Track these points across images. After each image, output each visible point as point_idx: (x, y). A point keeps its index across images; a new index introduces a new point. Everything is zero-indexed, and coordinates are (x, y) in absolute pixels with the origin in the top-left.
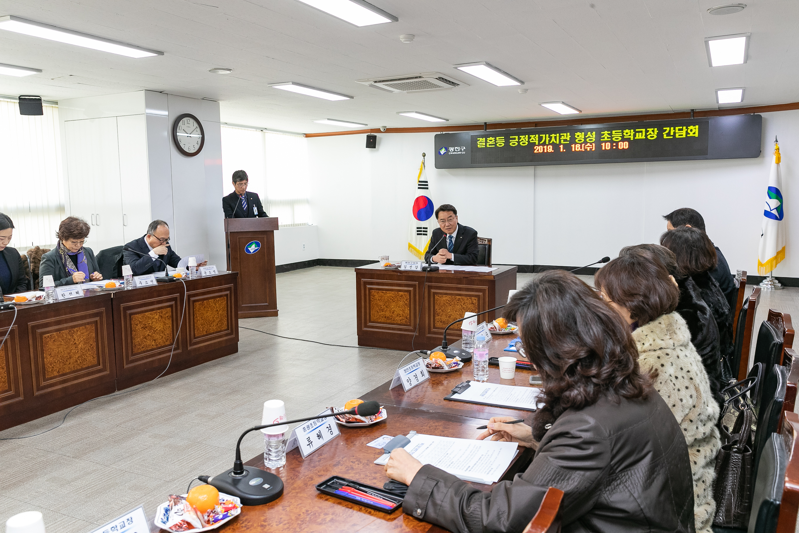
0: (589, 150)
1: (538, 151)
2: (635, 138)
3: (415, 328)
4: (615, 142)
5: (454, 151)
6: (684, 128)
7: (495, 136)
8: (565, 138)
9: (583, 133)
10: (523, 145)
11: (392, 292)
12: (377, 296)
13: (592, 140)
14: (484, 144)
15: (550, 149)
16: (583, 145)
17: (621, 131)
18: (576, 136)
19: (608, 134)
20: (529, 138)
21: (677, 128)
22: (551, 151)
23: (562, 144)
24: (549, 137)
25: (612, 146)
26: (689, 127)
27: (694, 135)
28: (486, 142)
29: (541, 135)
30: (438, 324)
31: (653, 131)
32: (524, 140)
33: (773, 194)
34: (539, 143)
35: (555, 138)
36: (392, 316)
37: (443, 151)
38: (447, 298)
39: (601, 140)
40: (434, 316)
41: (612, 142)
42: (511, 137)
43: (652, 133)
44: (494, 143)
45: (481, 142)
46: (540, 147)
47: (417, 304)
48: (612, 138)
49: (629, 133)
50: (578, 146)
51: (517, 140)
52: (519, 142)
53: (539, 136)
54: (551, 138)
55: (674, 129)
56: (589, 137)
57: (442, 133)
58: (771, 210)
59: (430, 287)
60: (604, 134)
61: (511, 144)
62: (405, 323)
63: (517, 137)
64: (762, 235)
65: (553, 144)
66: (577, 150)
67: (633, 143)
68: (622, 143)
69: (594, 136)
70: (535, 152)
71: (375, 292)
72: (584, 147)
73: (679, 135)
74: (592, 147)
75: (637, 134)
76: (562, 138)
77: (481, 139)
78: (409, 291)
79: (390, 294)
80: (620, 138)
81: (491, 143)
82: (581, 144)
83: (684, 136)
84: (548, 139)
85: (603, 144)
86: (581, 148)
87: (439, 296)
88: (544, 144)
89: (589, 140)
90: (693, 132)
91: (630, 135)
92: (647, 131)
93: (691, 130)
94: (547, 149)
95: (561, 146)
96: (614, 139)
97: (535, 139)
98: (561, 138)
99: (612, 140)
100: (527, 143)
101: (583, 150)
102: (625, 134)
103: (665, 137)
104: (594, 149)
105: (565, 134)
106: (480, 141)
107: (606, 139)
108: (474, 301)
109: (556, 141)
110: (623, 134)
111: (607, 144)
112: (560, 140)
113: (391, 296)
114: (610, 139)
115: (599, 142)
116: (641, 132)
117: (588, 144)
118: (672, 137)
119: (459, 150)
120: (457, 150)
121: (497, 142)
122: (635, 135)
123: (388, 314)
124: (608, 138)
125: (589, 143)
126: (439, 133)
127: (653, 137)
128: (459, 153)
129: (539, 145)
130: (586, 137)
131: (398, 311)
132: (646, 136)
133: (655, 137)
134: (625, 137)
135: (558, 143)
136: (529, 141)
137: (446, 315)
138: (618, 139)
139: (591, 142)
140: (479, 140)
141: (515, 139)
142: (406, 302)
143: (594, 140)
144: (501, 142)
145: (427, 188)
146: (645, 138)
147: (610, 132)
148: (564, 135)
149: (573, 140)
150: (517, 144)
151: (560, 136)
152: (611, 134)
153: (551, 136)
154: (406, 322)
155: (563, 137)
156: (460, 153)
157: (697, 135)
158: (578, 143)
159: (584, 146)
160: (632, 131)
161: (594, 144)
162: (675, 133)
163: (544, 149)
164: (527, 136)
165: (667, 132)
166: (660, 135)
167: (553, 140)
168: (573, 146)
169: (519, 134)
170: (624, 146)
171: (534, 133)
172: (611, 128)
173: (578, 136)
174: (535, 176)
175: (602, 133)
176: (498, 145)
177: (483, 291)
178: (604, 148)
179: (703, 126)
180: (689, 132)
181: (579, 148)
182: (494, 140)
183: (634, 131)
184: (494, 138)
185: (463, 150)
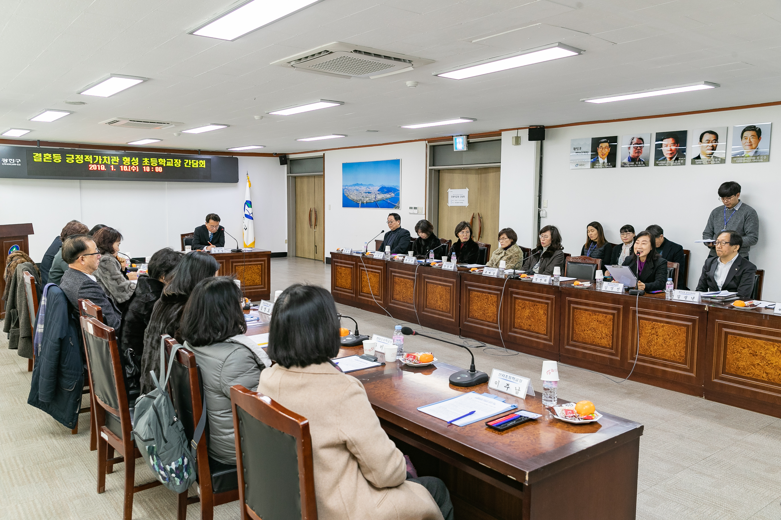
0: (134, 171)
1: (93, 168)
2: (167, 165)
4: (153, 167)
5: (8, 162)
6: (197, 161)
7: (52, 152)
8: (115, 160)
9: (129, 158)
10: (79, 163)
14: (41, 159)
15: (103, 168)
16: (129, 167)
17: (156, 159)
18: (123, 160)
20: (84, 158)
21: (193, 161)
24: (102, 158)
25: (151, 169)
26: (200, 161)
28: (43, 157)
29: (94, 156)
31: (178, 161)
32: (80, 159)
33: (249, 205)
34: (93, 162)
35: (107, 159)
38: (243, 268)
39: (143, 164)
41: (150, 166)
42: (67, 155)
43: (177, 162)
44: (51, 159)
46: (94, 165)
48: (150, 163)
49: (162, 161)
50: (126, 167)
51: (73, 158)
52: (75, 160)
53: (93, 157)
54: (103, 159)
55: (191, 161)
56: (134, 161)
58: (250, 214)
59: (232, 262)
60: (144, 160)
61: (67, 161)
63: (73, 156)
65: (105, 164)
66: (124, 170)
67: (165, 168)
68: (157, 167)
69: (137, 161)
70: (90, 169)
73: (194, 166)
75: (168, 162)
76: (113, 160)
77: (37, 154)
80: (156, 165)
81: (48, 158)
82: (128, 166)
83: (197, 167)
84: (100, 160)
85: (145, 167)
86: (128, 169)
87: (239, 267)
88: (98, 163)
90: (202, 164)
91: (163, 163)
92: (174, 161)
93: (201, 163)
94: (100, 168)
95: (112, 166)
96: (152, 164)
97: (89, 158)
99: (150, 164)
100: (82, 162)
101: (130, 170)
102: (159, 161)
103: (186, 166)
104: (138, 171)
105: (115, 157)
106: (36, 156)
107: (146, 164)
108: (259, 267)
109: (107, 162)
110: (158, 161)
111: (147, 167)
112: (111, 162)
114: (149, 164)
115: (141, 165)
116: (170, 161)
117: (133, 167)
118: (190, 166)
119: (14, 162)
121: (53, 158)
122: (166, 163)
124: (148, 163)
125: (134, 165)
127: (178, 165)
128: (13, 164)
129: (93, 164)
130: (132, 161)
132: (174, 164)
133: (180, 165)
134: (160, 164)
135: (109, 163)
136: (84, 160)
137: (243, 278)
138: (154, 164)
139: (136, 165)
141: (71, 157)
143: (137, 164)
144: (57, 158)
147: (149, 159)
149: (121, 163)
150: (73, 161)
151: (111, 159)
152: (150, 161)
153: (103, 157)
156: (15, 164)
157: (204, 166)
158: (125, 165)
160: (164, 159)
161: (137, 167)
162: (191, 164)
163: (97, 167)
164: (82, 156)
165: (187, 163)
166: (182, 164)
167: (105, 160)
168: (122, 167)
169: (75, 153)
170: (159, 170)
171: (89, 154)
172: (149, 157)
173: (125, 160)
174: (80, 188)
175: (143, 159)
176: (55, 161)
177: (264, 261)
178: (145, 171)
179: (208, 161)
180: (200, 164)
181: (127, 169)
182: (51, 157)
183: (166, 160)
184: (51, 155)
185: (18, 162)
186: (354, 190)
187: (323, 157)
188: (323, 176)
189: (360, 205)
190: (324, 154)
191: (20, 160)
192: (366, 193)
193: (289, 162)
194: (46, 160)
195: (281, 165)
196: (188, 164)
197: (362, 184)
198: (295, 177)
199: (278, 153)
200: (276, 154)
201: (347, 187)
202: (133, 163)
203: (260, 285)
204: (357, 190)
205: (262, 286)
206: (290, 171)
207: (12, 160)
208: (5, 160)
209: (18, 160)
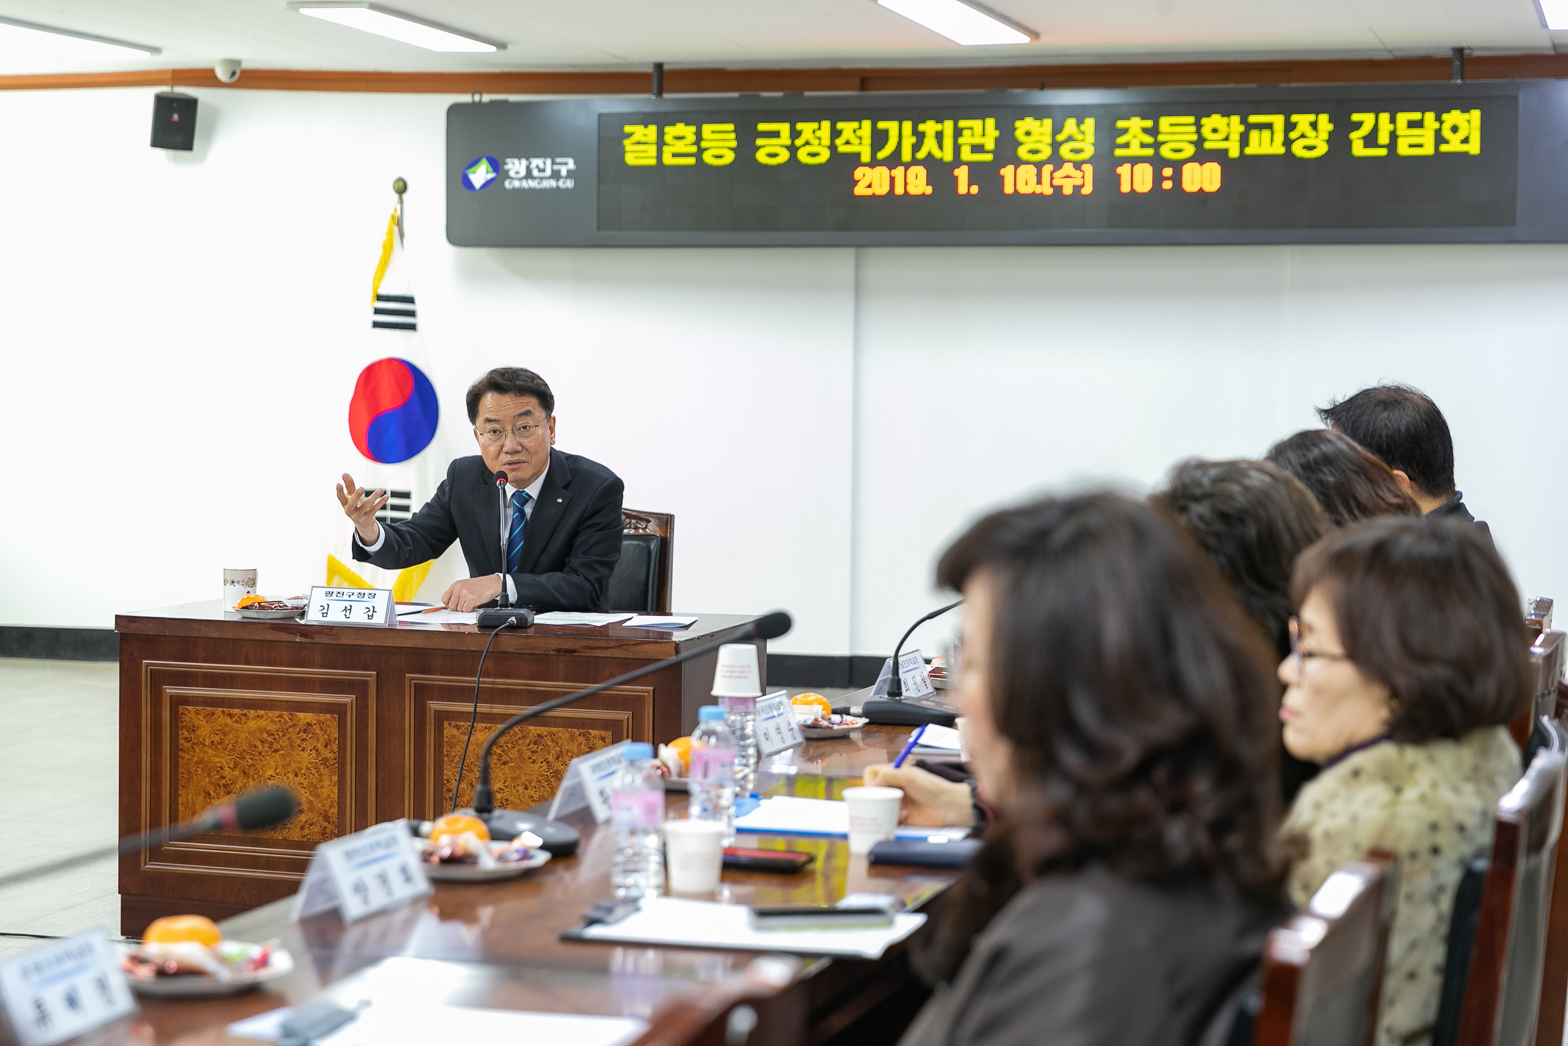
0: (1068, 190)
1: (870, 186)
2: (1248, 151)
4: (1169, 163)
5: (529, 175)
6: (1429, 116)
7: (697, 117)
8: (977, 140)
9: (1048, 123)
10: (810, 161)
11: (270, 714)
12: (205, 731)
13: (1081, 151)
14: (652, 150)
15: (917, 182)
17: (1191, 119)
18: (1019, 134)
19: (1145, 131)
20: (835, 134)
21: (1403, 118)
22: (919, 191)
23: (966, 163)
24: (915, 132)
25: (1158, 179)
26: (1445, 116)
27: (1464, 148)
28: (661, 143)
29: (882, 125)
31: (1314, 125)
32: (815, 142)
34: (873, 155)
35: (939, 136)
37: (480, 175)
39: (1119, 152)
41: (1158, 162)
42: (762, 127)
43: (1310, 132)
44: (694, 149)
45: (639, 143)
46: (878, 171)
47: (372, 758)
48: (1157, 145)
49: (1223, 130)
50: (1027, 173)
51: (785, 139)
52: (793, 149)
53: (874, 128)
54: (920, 137)
55: (1393, 121)
56: (1070, 139)
57: (477, 98)
59: (423, 692)
60: (1125, 131)
61: (761, 157)
62: (317, 837)
63: (784, 128)
65: (930, 163)
66: (1023, 189)
67: (1239, 170)
68: (1196, 167)
69: (1090, 137)
70: (860, 190)
71: (197, 713)
72: (1052, 178)
73: (1410, 146)
74: (1083, 177)
75: (1254, 135)
76: (966, 139)
77: (638, 131)
78: (339, 710)
79: (262, 723)
80: (1190, 151)
81: (681, 147)
82: (1039, 166)
83: (1429, 150)
84: (909, 141)
85: (1124, 170)
86: (1039, 182)
87: (458, 727)
88: (894, 161)
89: (1072, 150)
90: (1461, 134)
91: (1227, 139)
92: (1290, 126)
93: (1455, 129)
94: (906, 183)
95: (962, 173)
96: (1166, 152)
97: (856, 137)
98: (961, 141)
99: (1157, 152)
100: (825, 156)
101: (1047, 190)
102: (1206, 132)
103: (1358, 149)
104: (1087, 190)
105: (977, 124)
106: (634, 138)
107: (1135, 150)
109: (941, 147)
110: (1198, 131)
111: (1138, 169)
112: (957, 148)
113: (262, 730)
114: (1150, 152)
115: (1107, 159)
116: (1269, 126)
117: (1068, 168)
118: (1383, 152)
119: (548, 173)
120: (541, 170)
121: (704, 144)
122: (1244, 141)
124: (1143, 145)
125: (1069, 161)
126: (466, 98)
127: (1311, 148)
128: (546, 184)
129: (874, 163)
130: (1060, 138)
132: (1288, 143)
133: (1322, 149)
134: (1207, 145)
135: (948, 156)
136: (833, 147)
138: (1180, 151)
139: (1079, 157)
140: (630, 135)
141: (776, 134)
142: (326, 753)
143: (1089, 152)
144: (719, 144)
145: (412, 327)
146: (1283, 150)
147: (1149, 124)
148: (971, 128)
149: (1007, 150)
150: (784, 156)
151: (958, 133)
152: (1154, 131)
153: (921, 127)
154: (323, 833)
155: (966, 133)
156: (553, 183)
157: (1474, 148)
158: (1027, 163)
159: (1052, 173)
160: (1235, 119)
162: (1394, 136)
163: (892, 180)
164: (826, 125)
165: (1365, 130)
166: (1339, 140)
167: (930, 145)
168: (1007, 172)
169: (793, 116)
170: (1205, 178)
171: (855, 112)
172: (1153, 109)
173: (1028, 133)
174: (859, 290)
175: (1120, 125)
176: (708, 157)
178: (1126, 188)
179: (1497, 114)
180: (1446, 133)
181: (1032, 181)
182: (692, 138)
183: (1244, 121)
184: (693, 129)
185: (564, 173)
194: (675, 155)
196: (1371, 140)
202: (1065, 151)
207: (541, 166)
208: (516, 167)
209: (566, 164)
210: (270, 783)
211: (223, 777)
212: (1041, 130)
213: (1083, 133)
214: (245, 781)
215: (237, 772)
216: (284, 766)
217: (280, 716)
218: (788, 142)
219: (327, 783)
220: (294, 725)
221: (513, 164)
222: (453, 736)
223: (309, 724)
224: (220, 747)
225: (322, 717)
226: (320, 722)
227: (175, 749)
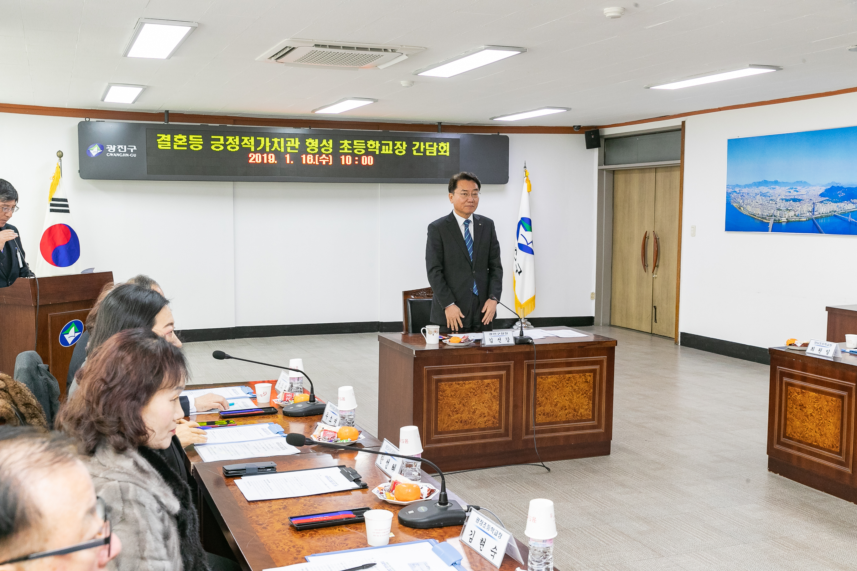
0: (324, 163)
1: (254, 160)
2: (382, 152)
3: (507, 430)
4: (357, 155)
5: (117, 151)
7: (187, 132)
8: (293, 145)
9: (317, 140)
10: (232, 150)
11: (474, 381)
12: (448, 391)
13: (328, 150)
14: (169, 144)
15: (272, 159)
16: (317, 156)
17: (364, 141)
18: (307, 144)
19: (349, 144)
20: (241, 141)
21: (427, 144)
22: (273, 162)
23: (289, 153)
24: (270, 141)
25: (353, 160)
26: (439, 144)
27: (445, 154)
28: (172, 141)
29: (258, 138)
30: (541, 419)
31: (401, 145)
32: (233, 143)
33: (527, 226)
34: (255, 149)
35: (279, 143)
36: (472, 418)
37: (95, 150)
38: (553, 379)
39: (340, 151)
40: (535, 409)
41: (353, 155)
42: (213, 137)
43: (400, 147)
44: (186, 144)
45: (163, 141)
46: (257, 154)
47: (511, 393)
48: (353, 149)
49: (373, 145)
50: (311, 157)
51: (222, 142)
52: (225, 145)
53: (255, 140)
54: (272, 143)
55: (425, 145)
56: (325, 146)
57: (87, 119)
58: (528, 244)
59: (530, 367)
60: (343, 144)
61: (213, 147)
62: (491, 425)
63: (222, 138)
64: (519, 273)
65: (276, 153)
66: (308, 162)
67: (379, 158)
68: (365, 157)
69: (331, 146)
70: (250, 161)
71: (445, 385)
72: (319, 159)
73: (430, 153)
74: (329, 159)
75: (383, 147)
76: (289, 144)
77: (163, 136)
78: (500, 377)
79: (471, 385)
80: (363, 151)
81: (180, 143)
82: (314, 155)
83: (435, 154)
84: (268, 144)
85: (343, 157)
86: (314, 160)
87: (542, 378)
88: (263, 151)
89: (325, 150)
90: (444, 150)
91: (375, 148)
92: (394, 145)
93: (442, 148)
94: (268, 159)
95: (288, 156)
96: (356, 151)
97: (249, 142)
98: (287, 145)
99: (353, 152)
100: (237, 148)
101: (317, 163)
102: (368, 146)
103: (415, 153)
104: (331, 163)
105: (293, 140)
106: (162, 139)
107: (346, 151)
108: (589, 378)
109: (280, 147)
110: (366, 145)
111: (347, 157)
112: (286, 148)
113: (470, 388)
114: (351, 151)
115: (336, 154)
117: (324, 156)
118: (422, 154)
119: (125, 151)
120: (122, 150)
121: (190, 142)
122: (380, 149)
123: (465, 416)
124: (348, 149)
125: (324, 154)
126: (83, 119)
127: (401, 152)
128: (124, 155)
129: (256, 152)
130: (321, 145)
131: (482, 408)
132: (394, 150)
133: (404, 152)
134: (369, 150)
135: (283, 150)
136: (240, 145)
137: (551, 404)
138: (360, 151)
139: (328, 152)
140: (160, 138)
142: (495, 394)
143: (331, 150)
144: (196, 143)
145: (68, 211)
146: (392, 153)
147: (350, 142)
148: (291, 141)
149: (303, 149)
150: (222, 148)
151: (286, 142)
152: (352, 145)
153: (273, 140)
154: (493, 423)
155: (289, 143)
156: (128, 155)
157: (448, 154)
158: (310, 154)
159: (319, 157)
160: (378, 142)
161: (330, 156)
162: (425, 149)
163: (263, 158)
164: (237, 138)
165: (417, 147)
166: (409, 150)
167: (276, 145)
168: (304, 156)
169: (226, 133)
170: (368, 161)
171: (248, 134)
172: (351, 137)
173: (310, 144)
174: (234, 196)
175: (341, 142)
176: (192, 147)
177: (599, 363)
178: (343, 163)
179: (454, 143)
180: (440, 149)
181: (312, 160)
182: (185, 140)
183: (380, 143)
184: (186, 137)
185: (132, 151)
186: (757, 194)
187: (681, 130)
188: (681, 167)
189: (770, 226)
190: (684, 123)
191: (135, 147)
192: (787, 200)
193: (602, 142)
194: (178, 146)
195: (588, 148)
196: (418, 150)
197: (776, 183)
198: (614, 172)
199: (583, 124)
200: (579, 127)
201: (737, 190)
202: (323, 150)
203: (589, 420)
204: (763, 195)
205: (595, 423)
206: (604, 160)
207: (122, 148)
208: (111, 148)
209: (133, 148)
210: (473, 407)
211: (455, 408)
212: (315, 143)
213: (329, 144)
214: (464, 408)
215: (461, 405)
216: (478, 401)
217: (478, 382)
218: (223, 143)
219: (495, 404)
220: (483, 385)
221: (110, 147)
222: (540, 381)
223: (488, 384)
224: (454, 396)
225: (493, 380)
226: (492, 382)
227: (437, 400)
